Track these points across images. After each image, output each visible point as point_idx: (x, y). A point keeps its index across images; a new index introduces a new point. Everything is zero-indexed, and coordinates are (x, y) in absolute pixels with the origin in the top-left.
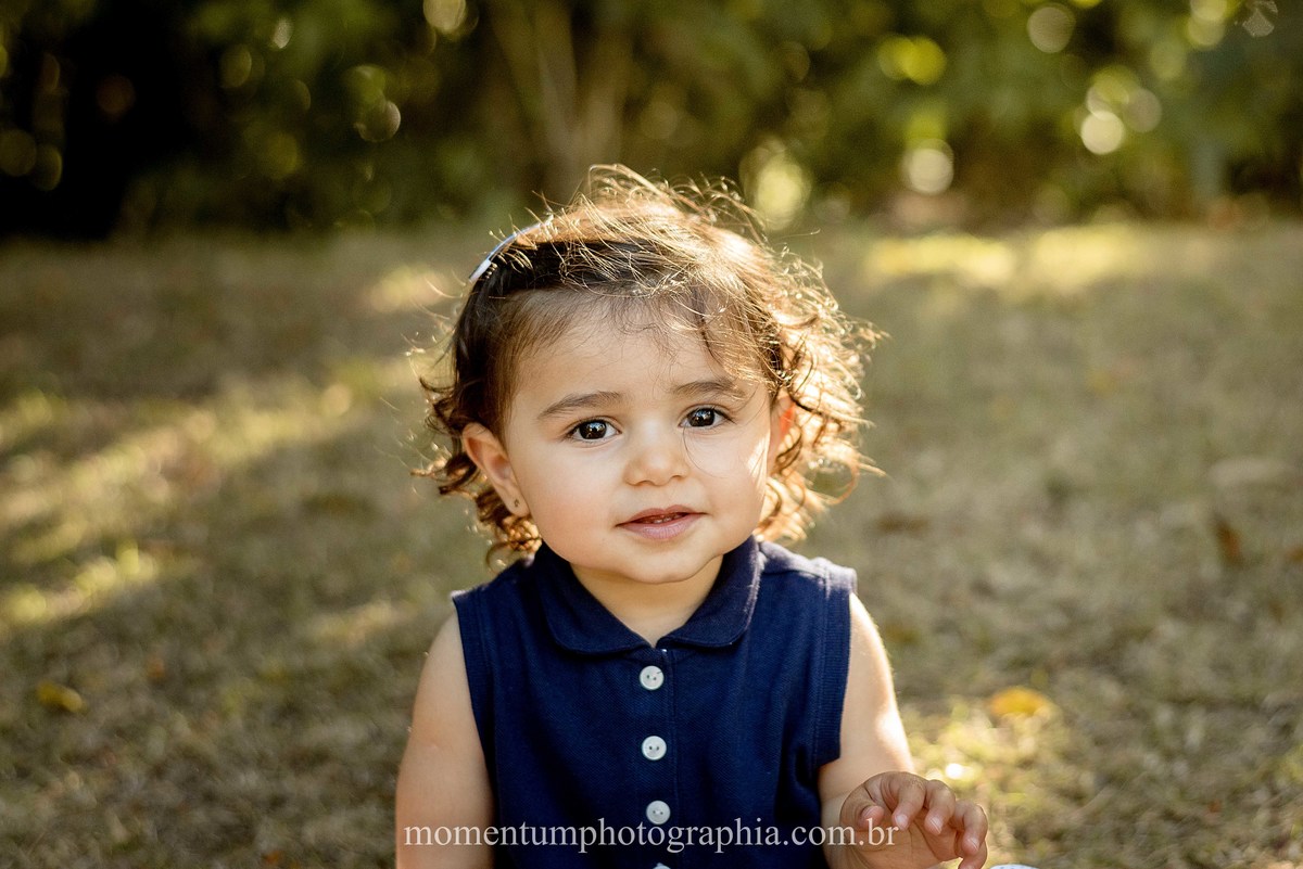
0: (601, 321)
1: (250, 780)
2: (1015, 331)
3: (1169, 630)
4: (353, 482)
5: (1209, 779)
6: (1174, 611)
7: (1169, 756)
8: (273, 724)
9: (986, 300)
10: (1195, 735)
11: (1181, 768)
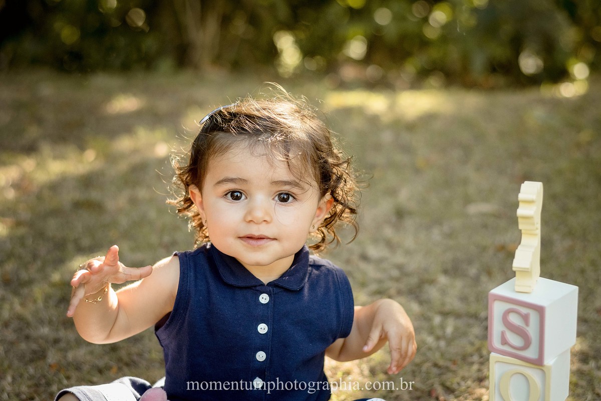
0: (244, 149)
1: (45, 331)
2: (387, 137)
3: (443, 279)
4: (94, 195)
5: (453, 350)
6: (446, 272)
7: (438, 338)
8: (56, 306)
9: (374, 120)
10: (449, 330)
11: (442, 344)
